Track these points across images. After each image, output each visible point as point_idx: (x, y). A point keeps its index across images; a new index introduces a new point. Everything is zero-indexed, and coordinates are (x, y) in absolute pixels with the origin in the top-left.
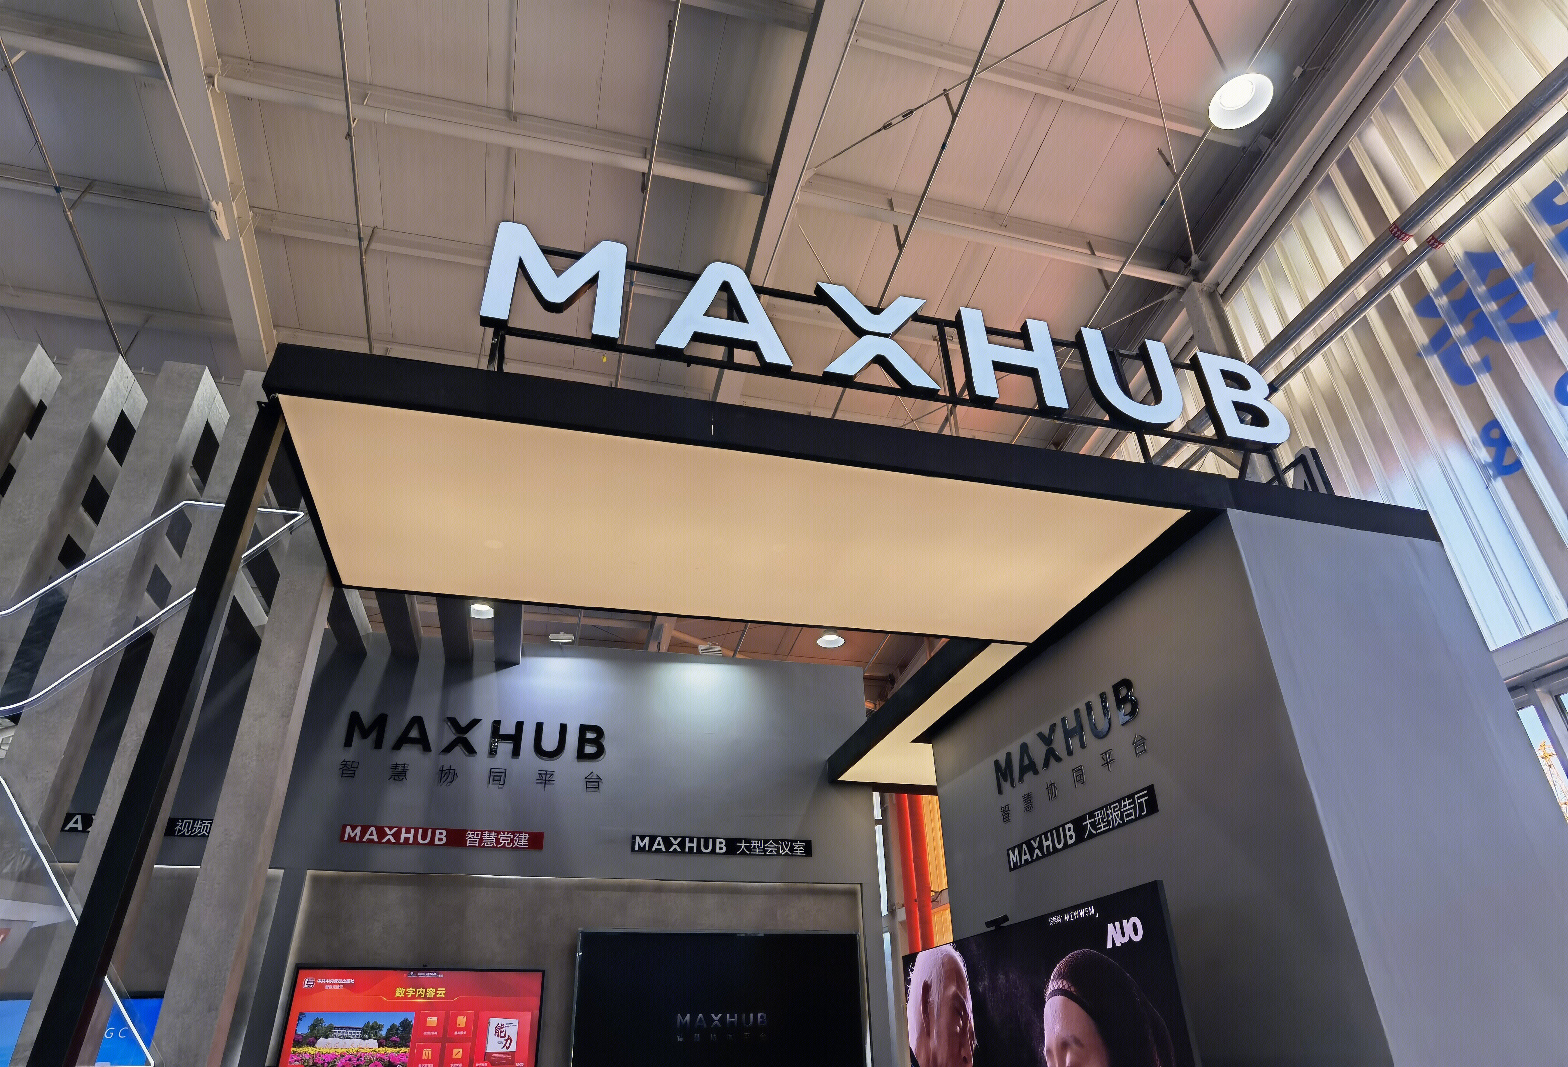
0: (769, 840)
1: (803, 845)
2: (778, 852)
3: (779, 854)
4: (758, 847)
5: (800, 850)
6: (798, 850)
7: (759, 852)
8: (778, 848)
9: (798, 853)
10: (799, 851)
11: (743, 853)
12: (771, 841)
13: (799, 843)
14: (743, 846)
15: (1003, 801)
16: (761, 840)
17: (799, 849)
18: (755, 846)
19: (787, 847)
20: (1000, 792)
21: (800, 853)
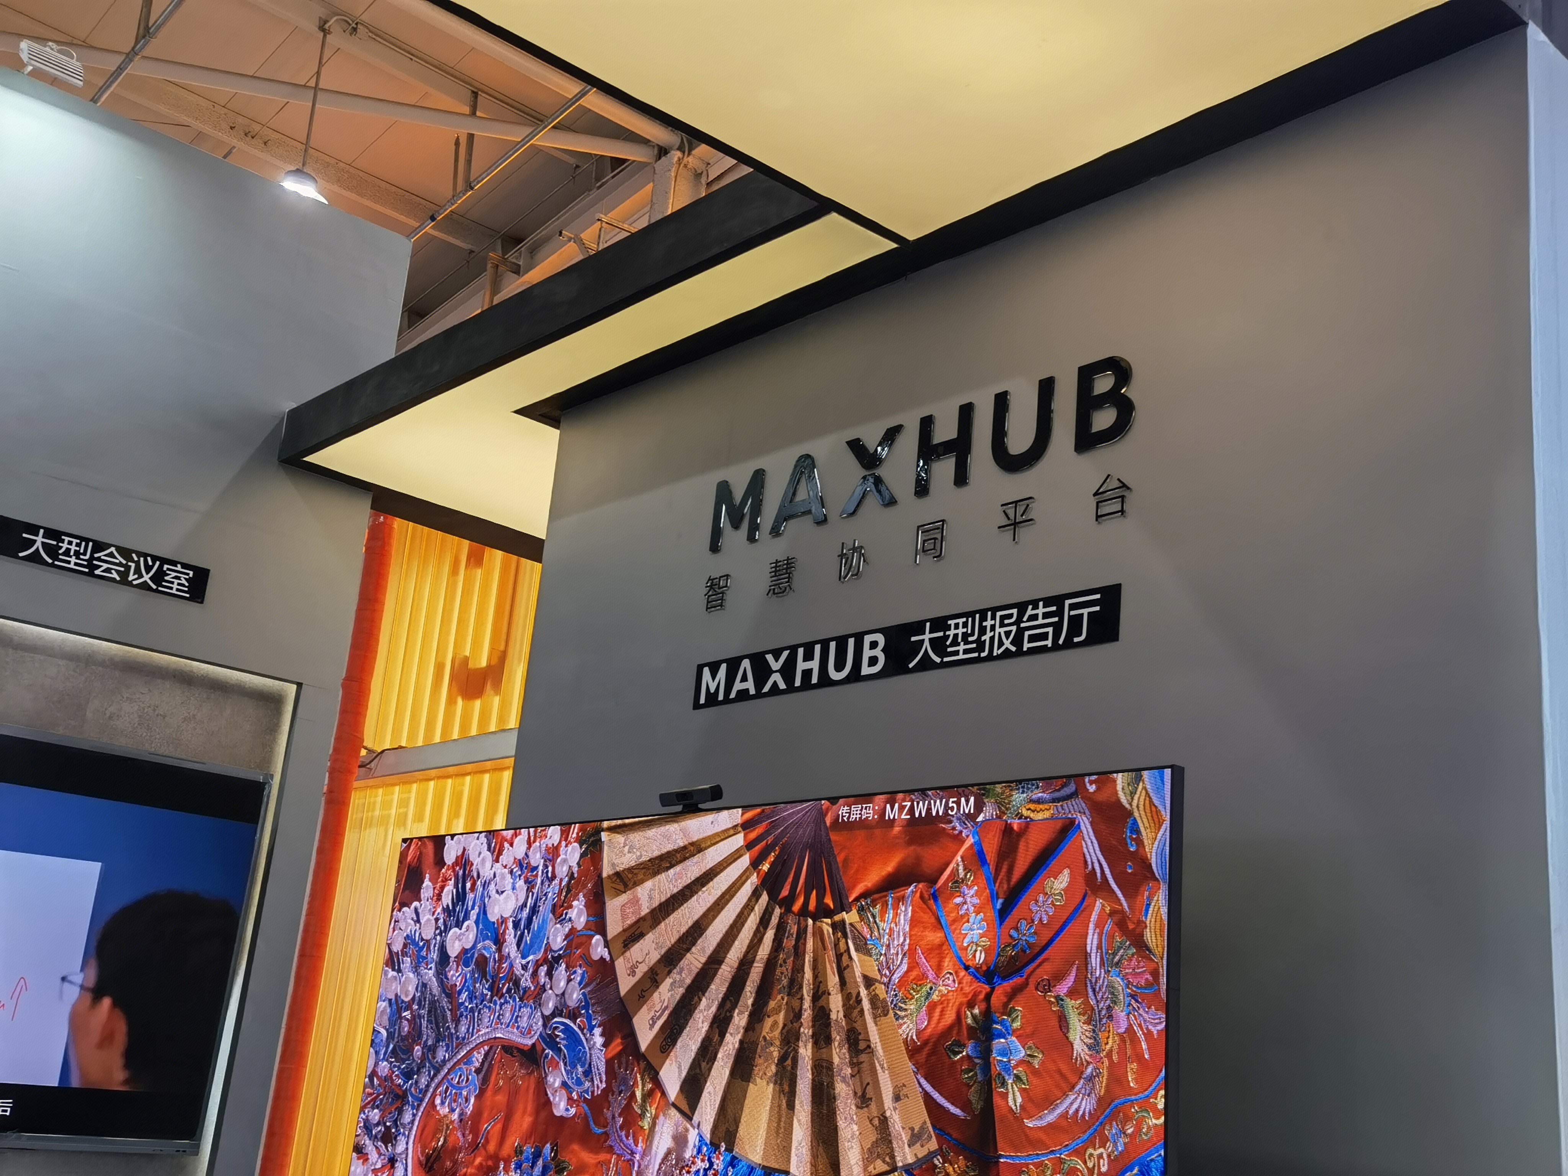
0: (110, 546)
1: (188, 574)
2: (124, 575)
3: (124, 580)
4: (77, 554)
5: (179, 584)
6: (173, 583)
7: (76, 564)
8: (128, 568)
9: (171, 588)
10: (175, 586)
11: (35, 558)
12: (113, 549)
13: (179, 568)
14: (38, 544)
15: (716, 566)
16: (87, 540)
17: (176, 581)
18: (68, 550)
19: (148, 569)
20: (715, 548)
21: (178, 590)
